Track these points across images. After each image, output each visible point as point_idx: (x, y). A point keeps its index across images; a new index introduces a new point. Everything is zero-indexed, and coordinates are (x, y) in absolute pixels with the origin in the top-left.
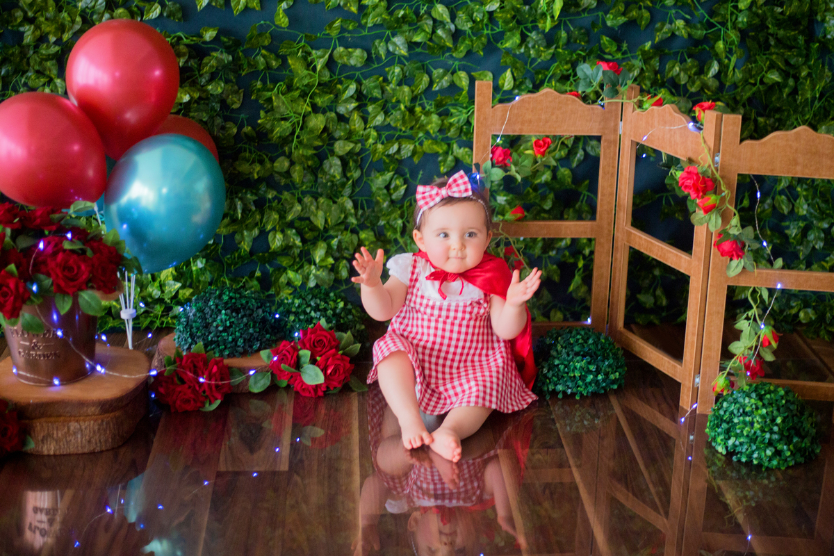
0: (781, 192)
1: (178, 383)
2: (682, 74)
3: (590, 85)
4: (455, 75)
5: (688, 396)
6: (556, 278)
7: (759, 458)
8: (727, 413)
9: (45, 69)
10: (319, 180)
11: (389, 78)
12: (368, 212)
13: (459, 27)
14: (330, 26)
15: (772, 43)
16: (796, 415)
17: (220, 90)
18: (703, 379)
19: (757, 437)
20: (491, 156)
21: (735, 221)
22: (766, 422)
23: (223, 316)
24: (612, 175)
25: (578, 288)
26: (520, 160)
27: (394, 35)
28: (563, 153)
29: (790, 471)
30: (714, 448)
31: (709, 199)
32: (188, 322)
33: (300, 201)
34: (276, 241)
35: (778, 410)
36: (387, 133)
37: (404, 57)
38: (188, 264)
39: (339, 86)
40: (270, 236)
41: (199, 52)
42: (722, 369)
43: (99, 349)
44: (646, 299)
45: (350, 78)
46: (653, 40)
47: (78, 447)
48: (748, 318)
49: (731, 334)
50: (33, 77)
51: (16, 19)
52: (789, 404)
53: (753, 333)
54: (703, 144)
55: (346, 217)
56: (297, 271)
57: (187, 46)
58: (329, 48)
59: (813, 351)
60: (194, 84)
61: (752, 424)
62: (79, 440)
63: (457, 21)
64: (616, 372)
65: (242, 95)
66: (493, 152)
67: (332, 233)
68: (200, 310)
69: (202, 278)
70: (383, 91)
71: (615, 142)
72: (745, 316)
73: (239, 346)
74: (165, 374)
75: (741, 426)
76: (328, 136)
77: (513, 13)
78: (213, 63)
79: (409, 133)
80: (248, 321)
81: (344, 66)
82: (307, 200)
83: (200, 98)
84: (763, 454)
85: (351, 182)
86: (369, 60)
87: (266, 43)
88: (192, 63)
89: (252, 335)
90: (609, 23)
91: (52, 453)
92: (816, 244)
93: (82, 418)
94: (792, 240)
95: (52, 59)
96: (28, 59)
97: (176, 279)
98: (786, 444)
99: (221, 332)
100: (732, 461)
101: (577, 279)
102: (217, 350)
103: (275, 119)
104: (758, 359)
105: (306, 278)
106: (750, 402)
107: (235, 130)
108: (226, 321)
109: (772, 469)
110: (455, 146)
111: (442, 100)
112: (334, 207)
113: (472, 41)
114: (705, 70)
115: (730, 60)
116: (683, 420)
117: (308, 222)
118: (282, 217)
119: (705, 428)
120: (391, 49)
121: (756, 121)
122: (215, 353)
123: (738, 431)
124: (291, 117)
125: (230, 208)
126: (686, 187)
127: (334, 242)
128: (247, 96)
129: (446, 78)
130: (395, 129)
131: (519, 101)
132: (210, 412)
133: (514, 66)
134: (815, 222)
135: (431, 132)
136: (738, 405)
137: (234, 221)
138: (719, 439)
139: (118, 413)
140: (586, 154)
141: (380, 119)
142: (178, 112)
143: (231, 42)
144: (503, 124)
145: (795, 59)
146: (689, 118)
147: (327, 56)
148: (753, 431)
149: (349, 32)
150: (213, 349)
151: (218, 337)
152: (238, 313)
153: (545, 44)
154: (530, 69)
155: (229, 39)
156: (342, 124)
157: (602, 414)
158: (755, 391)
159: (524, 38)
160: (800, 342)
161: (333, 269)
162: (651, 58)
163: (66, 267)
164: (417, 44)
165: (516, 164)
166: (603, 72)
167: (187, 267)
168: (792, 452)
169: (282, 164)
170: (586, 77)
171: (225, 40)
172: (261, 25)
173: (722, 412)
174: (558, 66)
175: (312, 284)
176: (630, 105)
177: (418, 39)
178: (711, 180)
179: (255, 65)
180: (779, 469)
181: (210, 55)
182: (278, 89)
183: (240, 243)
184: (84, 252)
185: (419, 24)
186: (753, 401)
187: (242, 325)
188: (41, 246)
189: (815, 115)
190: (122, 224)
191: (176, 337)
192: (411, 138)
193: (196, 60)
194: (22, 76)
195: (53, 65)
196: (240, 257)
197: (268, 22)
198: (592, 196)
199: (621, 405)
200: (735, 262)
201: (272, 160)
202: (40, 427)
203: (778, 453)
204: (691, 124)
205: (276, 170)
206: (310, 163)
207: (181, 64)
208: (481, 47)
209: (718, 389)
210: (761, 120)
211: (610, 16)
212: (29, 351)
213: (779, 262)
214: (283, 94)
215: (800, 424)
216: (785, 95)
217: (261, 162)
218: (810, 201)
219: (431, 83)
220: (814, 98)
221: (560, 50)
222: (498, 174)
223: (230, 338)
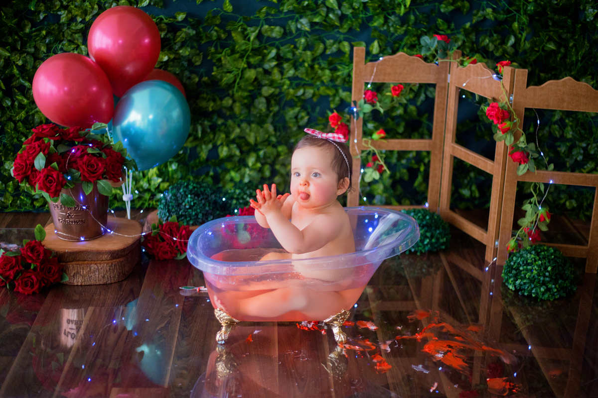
0: (556, 123)
1: (161, 241)
2: (490, 45)
3: (429, 49)
4: (341, 44)
5: (491, 254)
6: (406, 178)
7: (537, 293)
8: (516, 264)
9: (74, 39)
10: (252, 113)
11: (298, 45)
12: (283, 134)
13: (344, 12)
14: (260, 12)
15: (550, 24)
16: (561, 266)
17: (187, 53)
18: (501, 243)
19: (535, 279)
20: (364, 96)
21: (523, 138)
22: (541, 269)
23: (189, 199)
24: (443, 109)
25: (420, 184)
26: (383, 99)
27: (301, 17)
28: (411, 96)
29: (556, 302)
30: (507, 286)
31: (506, 124)
32: (166, 203)
33: (239, 126)
34: (224, 152)
35: (549, 262)
36: (296, 82)
37: (307, 31)
38: (166, 166)
39: (265, 51)
40: (220, 149)
41: (174, 28)
42: (513, 235)
43: (110, 219)
44: (466, 192)
45: (272, 45)
46: (471, 21)
47: (96, 280)
48: (530, 203)
49: (519, 213)
50: (66, 44)
51: (56, 6)
52: (556, 259)
53: (534, 213)
54: (502, 89)
55: (269, 137)
56: (237, 172)
57: (166, 24)
58: (258, 26)
59: (575, 227)
60: (171, 49)
61: (531, 271)
62: (97, 276)
63: (343, 8)
64: (444, 238)
65: (202, 56)
66: (365, 94)
67: (260, 147)
68: (174, 195)
69: (175, 176)
70: (294, 54)
71: (445, 88)
72: (529, 201)
73: (199, 218)
74: (152, 235)
75: (525, 272)
76: (257, 84)
77: (379, 3)
78: (183, 35)
79: (311, 82)
80: (205, 202)
81: (269, 38)
82: (244, 125)
83: (174, 58)
84: (539, 290)
85: (272, 114)
86: (285, 34)
87: (218, 22)
88: (169, 35)
89: (207, 211)
90: (442, 10)
91: (80, 284)
92: (578, 157)
93: (99, 262)
94: (562, 155)
95: (79, 33)
96: (64, 32)
97: (159, 176)
98: (554, 284)
99: (188, 209)
100: (519, 295)
101: (420, 179)
102: (185, 221)
103: (223, 72)
104: (537, 229)
105: (243, 176)
106: (530, 257)
107: (197, 80)
108: (191, 202)
109: (544, 300)
110: (340, 91)
111: (332, 60)
112: (261, 130)
113: (352, 21)
114: (506, 41)
115: (522, 35)
116: (487, 269)
117: (244, 140)
118: (227, 136)
119: (501, 273)
120: (299, 26)
121: (539, 75)
122: (184, 222)
123: (522, 275)
124: (233, 71)
125: (194, 131)
126: (491, 116)
127: (261, 153)
128: (205, 57)
129: (335, 46)
130: (302, 79)
131: (382, 61)
132: (181, 260)
133: (379, 39)
134: (577, 143)
135: (325, 81)
136: (523, 259)
137: (196, 138)
138: (510, 281)
139: (121, 259)
140: (427, 97)
141: (291, 72)
142: (160, 67)
143: (195, 22)
144: (372, 75)
145: (565, 35)
146: (493, 72)
147: (257, 31)
148: (532, 276)
149: (272, 15)
150: (183, 220)
151: (186, 212)
152: (198, 197)
153: (400, 24)
154: (391, 41)
155: (194, 20)
156: (267, 76)
157: (434, 265)
158: (534, 250)
159: (386, 20)
160: (566, 221)
161: (260, 171)
162: (470, 33)
163: (89, 165)
164: (316, 23)
165: (380, 102)
166: (438, 42)
167: (165, 168)
168: (557, 289)
169: (228, 102)
170: (427, 44)
171: (191, 20)
172: (214, 10)
173: (512, 263)
174: (408, 39)
175: (246, 180)
176: (455, 63)
177: (317, 20)
178: (508, 112)
179: (210, 37)
180: (549, 300)
181: (181, 31)
182: (225, 53)
183: (200, 153)
184: (100, 155)
185: (318, 10)
186: (533, 256)
187: (201, 205)
188: (73, 151)
189: (578, 72)
190: (124, 139)
191: (159, 212)
192: (311, 85)
193: (172, 34)
194: (59, 43)
195: (79, 36)
196: (200, 162)
197: (219, 9)
198: (430, 124)
199: (447, 259)
200: (522, 166)
201: (221, 99)
202: (73, 267)
203: (548, 290)
204: (495, 76)
205: (224, 105)
206: (246, 101)
207: (162, 36)
208: (358, 25)
209: (510, 249)
210: (542, 75)
211: (443, 6)
212: (65, 219)
213: (552, 166)
214: (229, 56)
215: (563, 272)
216: (558, 59)
217: (214, 100)
218: (574, 129)
219: (325, 49)
220: (577, 61)
221: (410, 28)
222: (368, 108)
223: (194, 213)
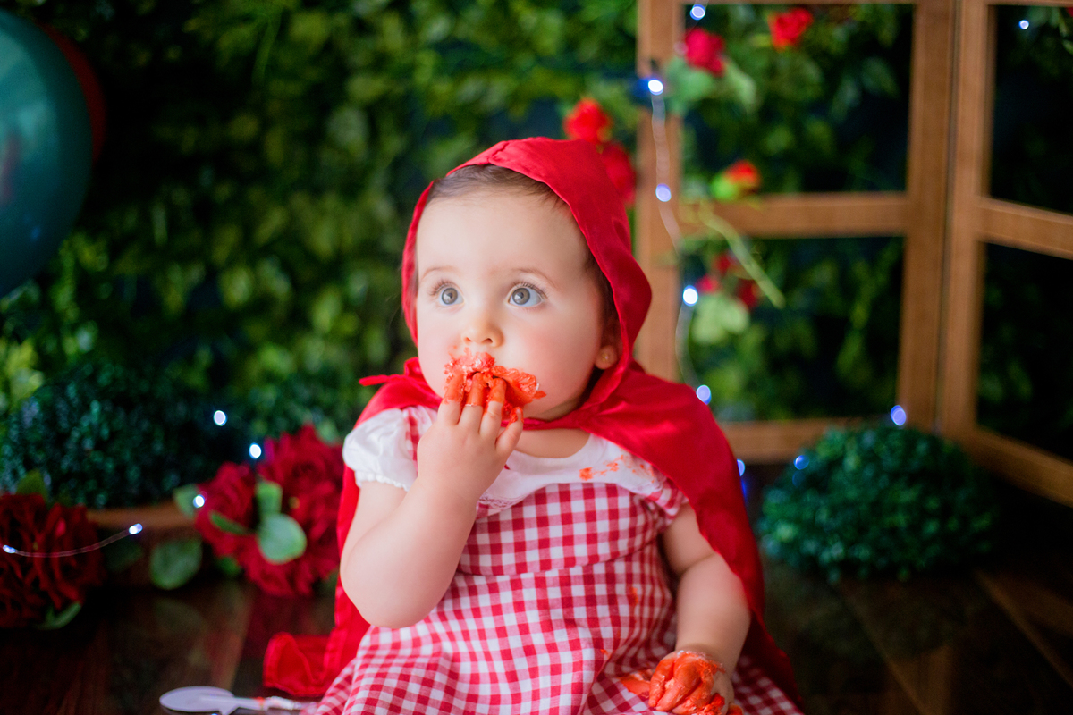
20: (682, 46)
23: (96, 418)
26: (744, 54)
33: (282, 202)
34: (238, 288)
36: (458, 56)
38: (59, 341)
40: (225, 278)
56: (282, 348)
66: (686, 40)
73: (131, 483)
79: (500, 52)
80: (153, 428)
82: (300, 201)
89: (159, 457)
97: (36, 369)
99: (89, 451)
101: (854, 347)
102: (80, 492)
103: (220, 20)
105: (303, 359)
107: (143, 58)
108: (101, 427)
110: (595, 80)
112: (352, 214)
117: (298, 245)
118: (246, 236)
124: (252, 17)
127: (356, 286)
132: (58, 630)
135: (547, 51)
137: (150, 247)
141: (438, 27)
150: (72, 489)
151: (83, 463)
152: (130, 411)
156: (363, 38)
161: (355, 342)
169: (244, 127)
183: (163, 294)
187: (138, 437)
196: (164, 323)
217: (200, 123)
222: (697, 83)
223: (110, 466)
